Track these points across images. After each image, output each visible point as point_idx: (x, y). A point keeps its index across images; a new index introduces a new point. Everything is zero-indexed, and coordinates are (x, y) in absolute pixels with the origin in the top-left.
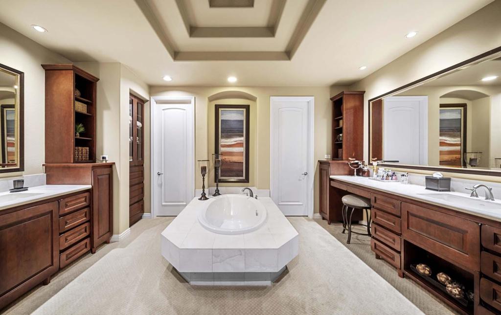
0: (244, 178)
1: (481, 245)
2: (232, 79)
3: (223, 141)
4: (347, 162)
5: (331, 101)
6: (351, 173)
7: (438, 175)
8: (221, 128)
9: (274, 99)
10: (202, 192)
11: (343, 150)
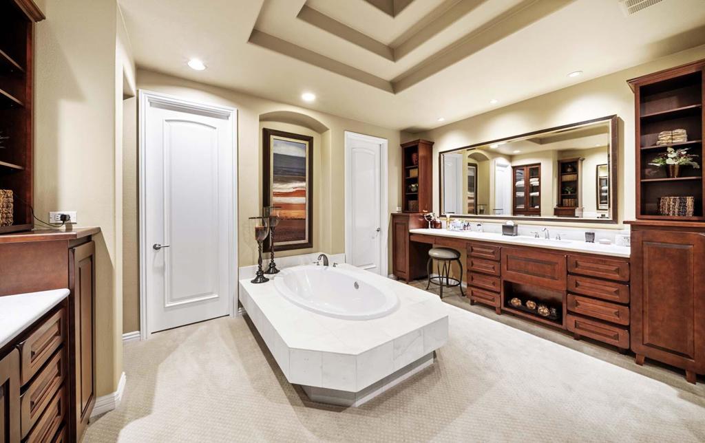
0: (306, 241)
1: (567, 271)
2: (309, 97)
3: (276, 187)
4: (421, 214)
5: (401, 148)
6: (425, 226)
7: (510, 223)
8: (274, 167)
9: (349, 135)
10: (257, 270)
11: (418, 203)
